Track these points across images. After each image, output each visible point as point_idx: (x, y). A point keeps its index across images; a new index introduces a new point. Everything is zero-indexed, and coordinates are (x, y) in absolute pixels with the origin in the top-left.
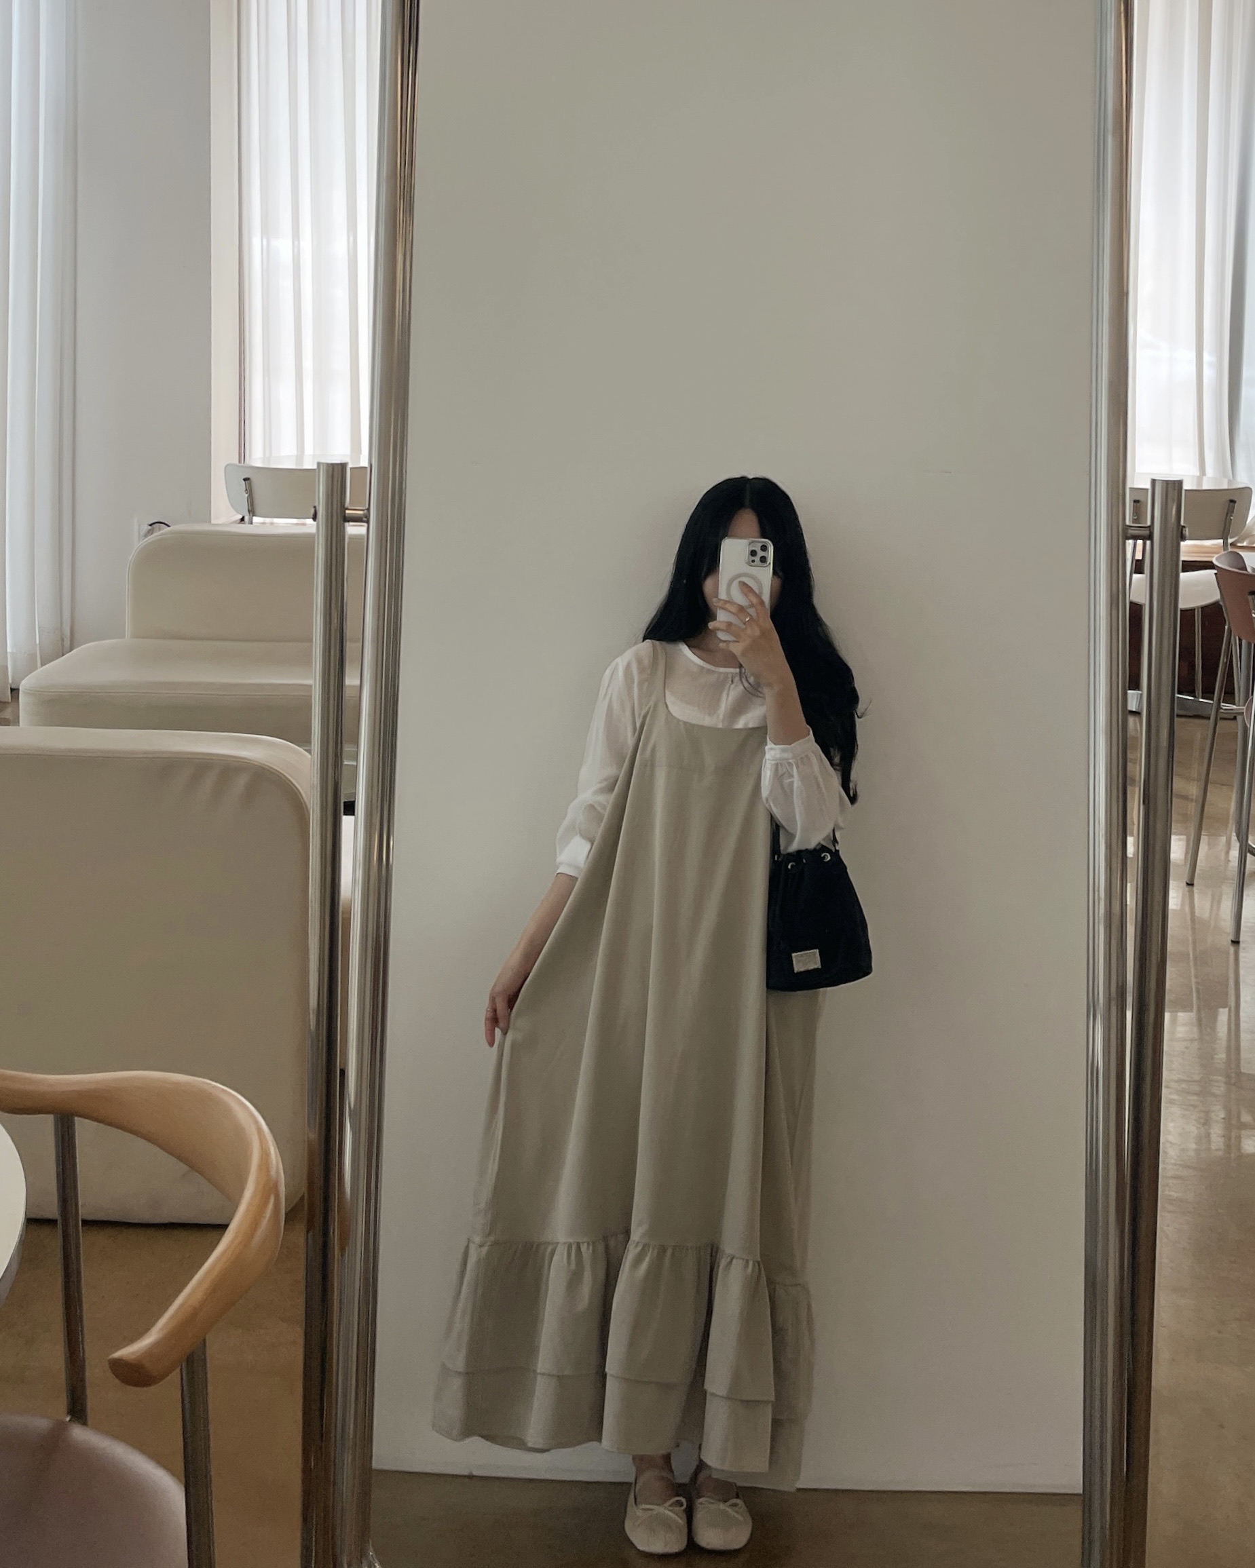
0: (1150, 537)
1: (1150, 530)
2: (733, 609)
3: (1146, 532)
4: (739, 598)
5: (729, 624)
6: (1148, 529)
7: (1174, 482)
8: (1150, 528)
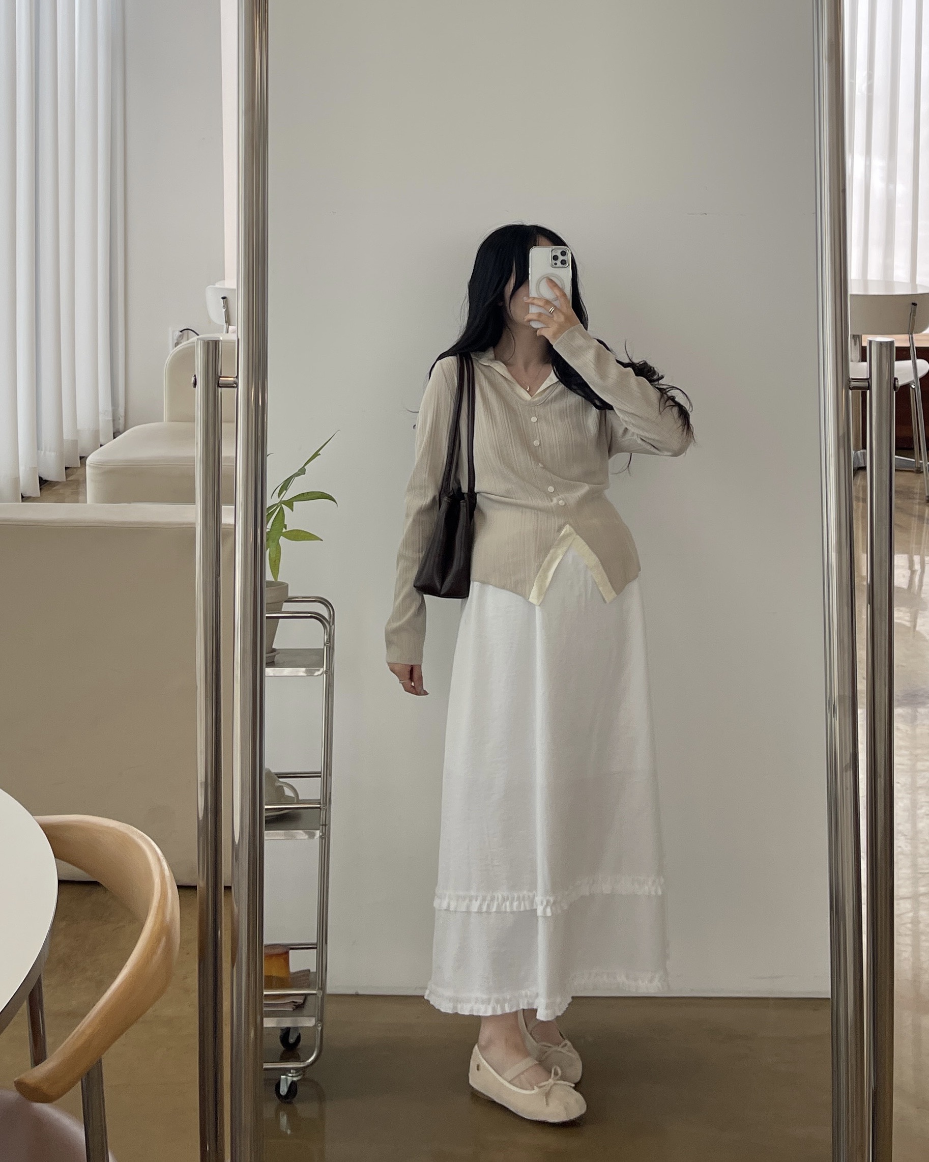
0: (869, 387)
1: (868, 382)
2: (541, 304)
3: (866, 384)
4: (547, 293)
5: (540, 314)
6: (867, 381)
7: (887, 342)
8: (869, 380)
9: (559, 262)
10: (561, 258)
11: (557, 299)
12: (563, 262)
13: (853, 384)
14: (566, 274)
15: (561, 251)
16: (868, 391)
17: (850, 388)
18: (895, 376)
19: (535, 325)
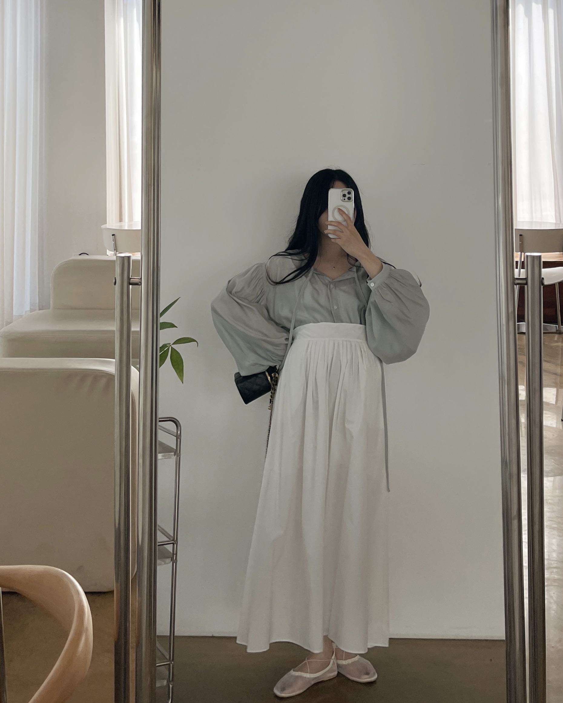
0: (526, 284)
1: (526, 281)
3: (524, 282)
6: (525, 279)
7: (537, 256)
8: (526, 279)
9: (346, 198)
10: (348, 196)
11: (345, 220)
12: (349, 199)
13: (517, 281)
14: (350, 206)
15: (348, 191)
16: (526, 286)
17: (516, 285)
18: (542, 277)
19: (331, 236)
